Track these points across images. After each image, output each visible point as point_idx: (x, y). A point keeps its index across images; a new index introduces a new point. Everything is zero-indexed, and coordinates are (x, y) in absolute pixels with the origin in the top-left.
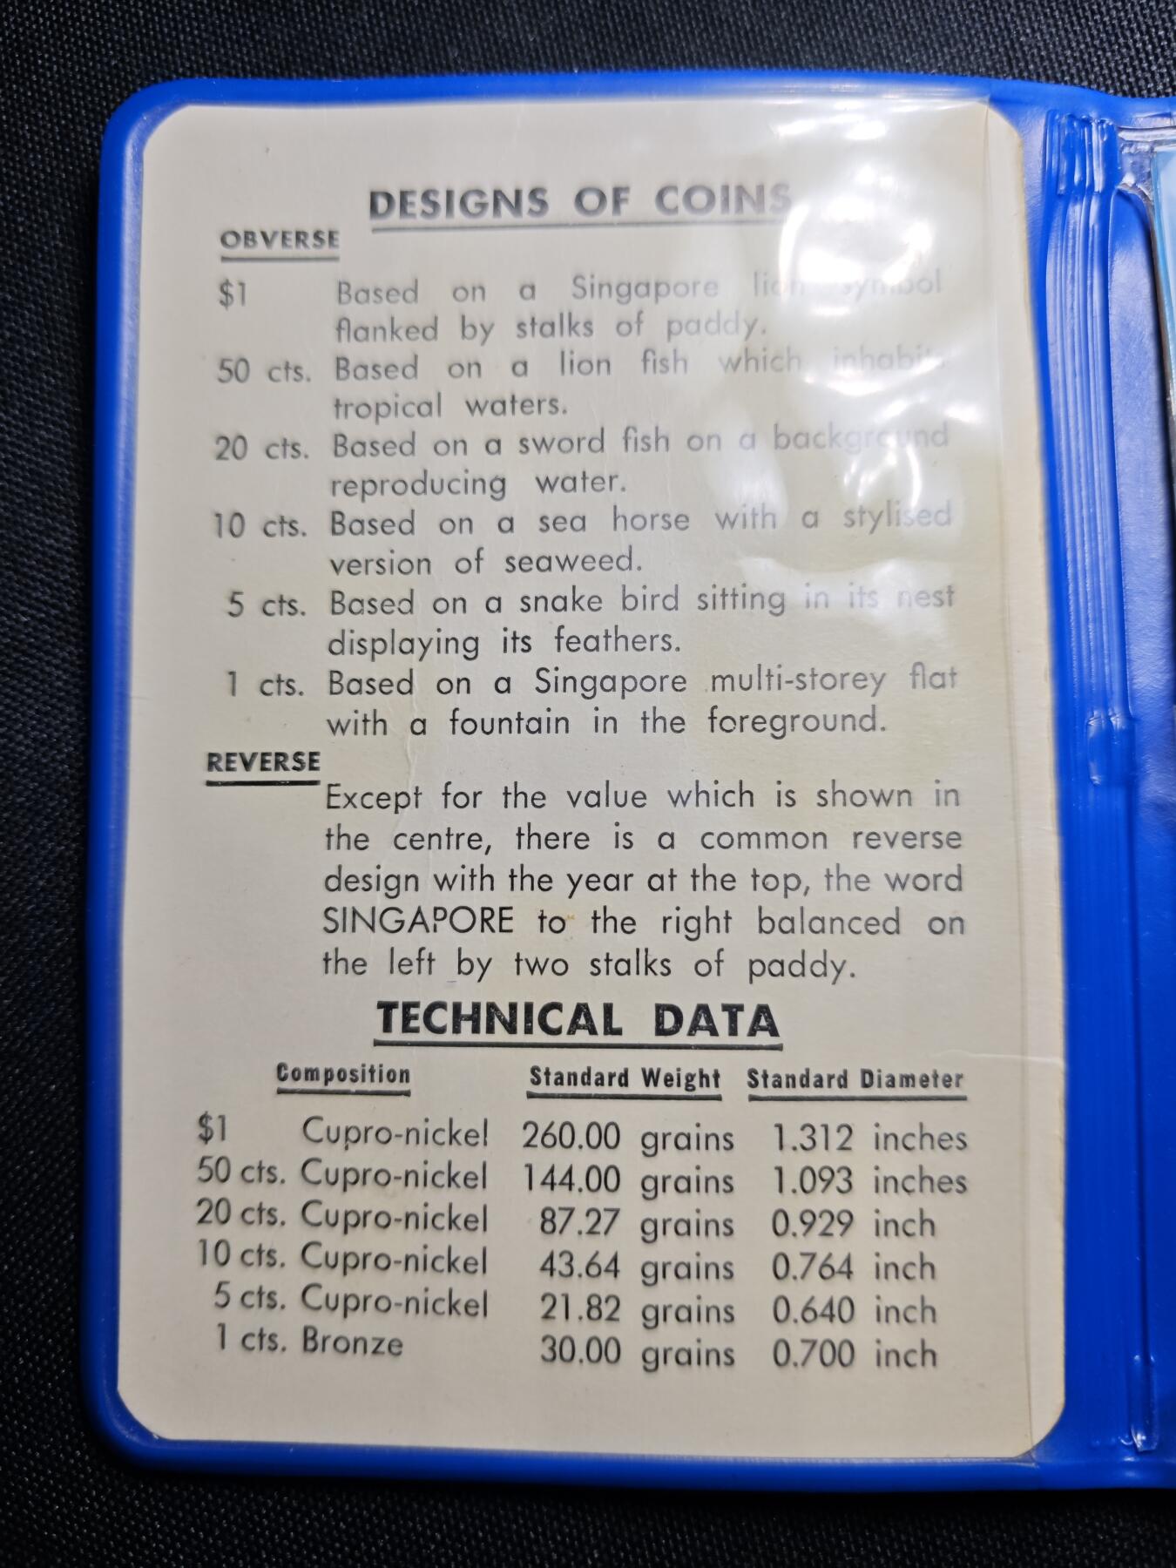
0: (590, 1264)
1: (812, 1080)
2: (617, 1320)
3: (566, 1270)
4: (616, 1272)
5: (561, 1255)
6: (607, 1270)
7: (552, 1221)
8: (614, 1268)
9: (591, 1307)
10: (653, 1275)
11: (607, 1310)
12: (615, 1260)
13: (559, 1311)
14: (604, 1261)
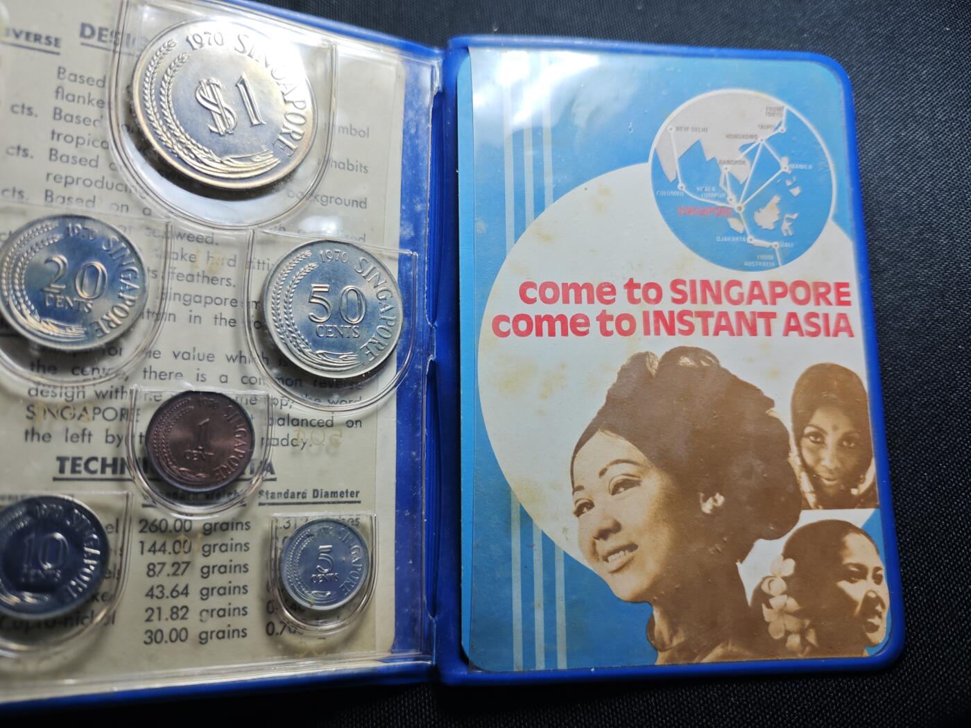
0: (173, 590)
1: (290, 495)
2: (186, 619)
3: (160, 595)
4: (187, 594)
5: (158, 587)
6: (182, 593)
7: (153, 570)
8: (186, 592)
9: (173, 613)
10: (206, 593)
11: (181, 613)
12: (186, 587)
13: (155, 617)
14: (180, 589)
